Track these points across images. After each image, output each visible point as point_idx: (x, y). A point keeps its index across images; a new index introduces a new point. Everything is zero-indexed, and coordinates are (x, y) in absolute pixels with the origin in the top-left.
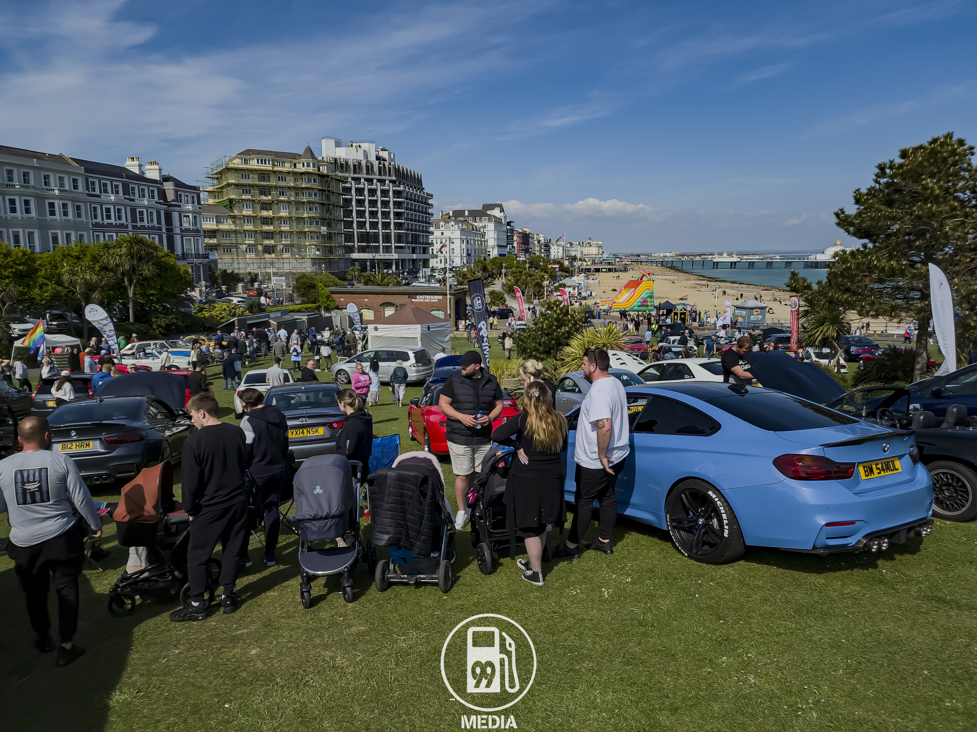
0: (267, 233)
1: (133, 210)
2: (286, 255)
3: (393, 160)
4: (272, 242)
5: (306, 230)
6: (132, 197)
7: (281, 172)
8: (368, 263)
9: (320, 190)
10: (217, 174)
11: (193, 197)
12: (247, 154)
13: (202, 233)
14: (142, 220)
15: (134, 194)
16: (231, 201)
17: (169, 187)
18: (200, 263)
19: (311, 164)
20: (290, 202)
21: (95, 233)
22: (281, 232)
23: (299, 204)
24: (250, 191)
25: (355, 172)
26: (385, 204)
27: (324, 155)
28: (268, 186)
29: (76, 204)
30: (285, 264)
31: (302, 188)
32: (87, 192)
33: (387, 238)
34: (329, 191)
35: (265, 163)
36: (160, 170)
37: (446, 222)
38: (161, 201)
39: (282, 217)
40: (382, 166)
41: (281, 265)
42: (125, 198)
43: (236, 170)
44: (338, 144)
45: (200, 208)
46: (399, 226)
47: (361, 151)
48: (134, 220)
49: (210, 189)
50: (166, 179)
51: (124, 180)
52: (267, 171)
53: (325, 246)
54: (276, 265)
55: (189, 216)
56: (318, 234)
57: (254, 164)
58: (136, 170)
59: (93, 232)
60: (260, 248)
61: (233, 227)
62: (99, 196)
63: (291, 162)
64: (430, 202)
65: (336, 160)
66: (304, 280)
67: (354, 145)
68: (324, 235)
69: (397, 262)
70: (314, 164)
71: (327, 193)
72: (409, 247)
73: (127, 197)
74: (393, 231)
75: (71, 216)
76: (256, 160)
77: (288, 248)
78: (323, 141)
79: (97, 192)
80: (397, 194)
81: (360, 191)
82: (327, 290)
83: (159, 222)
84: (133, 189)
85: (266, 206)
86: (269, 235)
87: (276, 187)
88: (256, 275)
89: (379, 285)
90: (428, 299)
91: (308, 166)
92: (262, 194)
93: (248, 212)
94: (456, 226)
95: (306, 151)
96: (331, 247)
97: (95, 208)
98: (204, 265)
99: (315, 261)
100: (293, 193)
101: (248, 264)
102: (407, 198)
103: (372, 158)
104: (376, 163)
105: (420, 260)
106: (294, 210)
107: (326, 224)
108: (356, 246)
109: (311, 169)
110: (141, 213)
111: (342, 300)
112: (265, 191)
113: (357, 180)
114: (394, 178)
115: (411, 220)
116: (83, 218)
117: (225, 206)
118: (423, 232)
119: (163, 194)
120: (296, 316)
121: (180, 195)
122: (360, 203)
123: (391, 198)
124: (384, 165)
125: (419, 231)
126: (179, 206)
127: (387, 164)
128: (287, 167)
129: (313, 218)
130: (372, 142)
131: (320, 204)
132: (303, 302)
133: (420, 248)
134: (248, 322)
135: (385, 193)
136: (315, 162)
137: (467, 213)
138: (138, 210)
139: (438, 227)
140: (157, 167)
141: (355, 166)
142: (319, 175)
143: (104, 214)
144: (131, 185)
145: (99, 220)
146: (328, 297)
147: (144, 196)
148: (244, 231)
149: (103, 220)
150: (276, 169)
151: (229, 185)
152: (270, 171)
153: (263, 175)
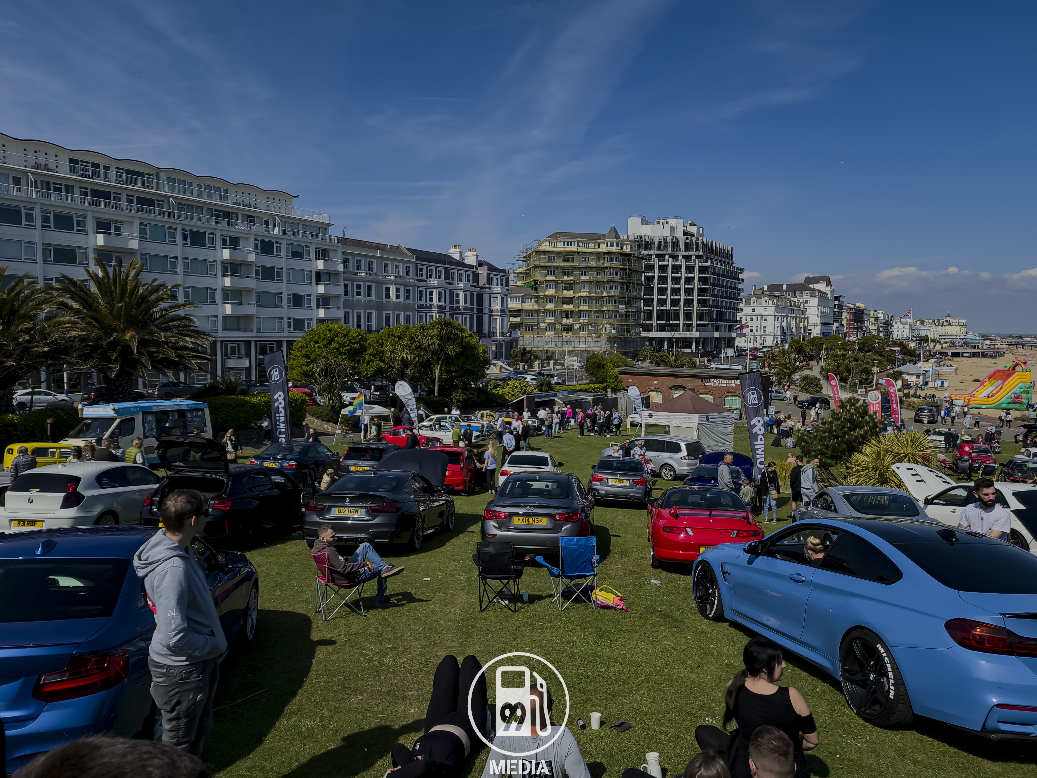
0: (567, 312)
1: (451, 293)
2: (582, 334)
3: (702, 235)
4: (570, 321)
5: (605, 308)
6: (452, 281)
7: (585, 253)
8: (666, 343)
9: (621, 269)
10: (526, 257)
11: (502, 280)
12: (555, 236)
13: (507, 313)
14: (458, 302)
15: (453, 278)
16: (536, 282)
17: (483, 270)
18: (503, 341)
19: (615, 244)
20: (590, 282)
21: (419, 314)
22: (580, 311)
23: (600, 283)
24: (554, 272)
25: (659, 249)
26: (689, 280)
27: (629, 233)
28: (571, 267)
29: (407, 288)
30: (581, 343)
31: (603, 268)
32: (416, 278)
33: (688, 316)
34: (630, 270)
35: (571, 245)
36: (477, 256)
37: (759, 298)
38: (475, 284)
39: (582, 297)
40: (689, 241)
41: (577, 344)
42: (446, 283)
43: (544, 252)
44: (644, 222)
45: (507, 290)
46: (702, 303)
47: (667, 228)
48: (451, 302)
49: (519, 271)
50: (480, 264)
51: (447, 266)
52: (572, 252)
53: (622, 325)
54: (573, 344)
55: (497, 297)
56: (616, 314)
57: (560, 247)
58: (457, 257)
59: (418, 312)
60: (559, 326)
61: (536, 307)
62: (425, 281)
63: (595, 243)
64: (741, 276)
65: (641, 238)
66: (594, 360)
67: (661, 221)
68: (622, 314)
69: (698, 341)
70: (617, 244)
71: (628, 271)
72: (712, 326)
73: (448, 281)
74: (695, 308)
75: (401, 300)
76: (562, 243)
77: (584, 327)
78: (630, 220)
79: (424, 278)
80: (703, 269)
81: (663, 268)
82: (616, 370)
83: (472, 303)
84: (453, 273)
85: (568, 286)
86: (568, 314)
87: (579, 268)
88: (553, 353)
89: (671, 366)
90: (724, 383)
91: (612, 245)
92: (565, 275)
93: (550, 292)
94: (771, 302)
95: (610, 232)
96: (628, 326)
97: (421, 292)
98: (506, 343)
99: (611, 340)
100: (595, 272)
101: (547, 342)
102: (713, 274)
103: (679, 234)
104: (682, 239)
105: (725, 338)
106: (594, 289)
107: (624, 303)
108: (655, 324)
109: (614, 249)
110: (458, 295)
111: (630, 380)
112: (568, 271)
113: (661, 257)
114: (701, 253)
115: (717, 296)
116: (411, 301)
117: (530, 287)
118: (730, 308)
119: (476, 277)
120: (582, 396)
121: (492, 278)
122: (663, 280)
123: (697, 275)
124: (691, 240)
125: (725, 308)
126: (490, 288)
127: (694, 239)
128: (591, 248)
129: (612, 297)
130: (681, 218)
131: (621, 282)
132: (591, 382)
133: (725, 326)
134: (536, 400)
135: (690, 269)
136: (619, 241)
137: (784, 287)
138: (455, 293)
139: (748, 303)
140: (474, 253)
141: (660, 243)
142: (621, 254)
143: (428, 296)
144: (451, 271)
145: (423, 302)
146: (616, 378)
147: (461, 280)
148: (546, 310)
149: (426, 302)
150: (580, 250)
151: (536, 267)
152: (575, 252)
153: (568, 256)
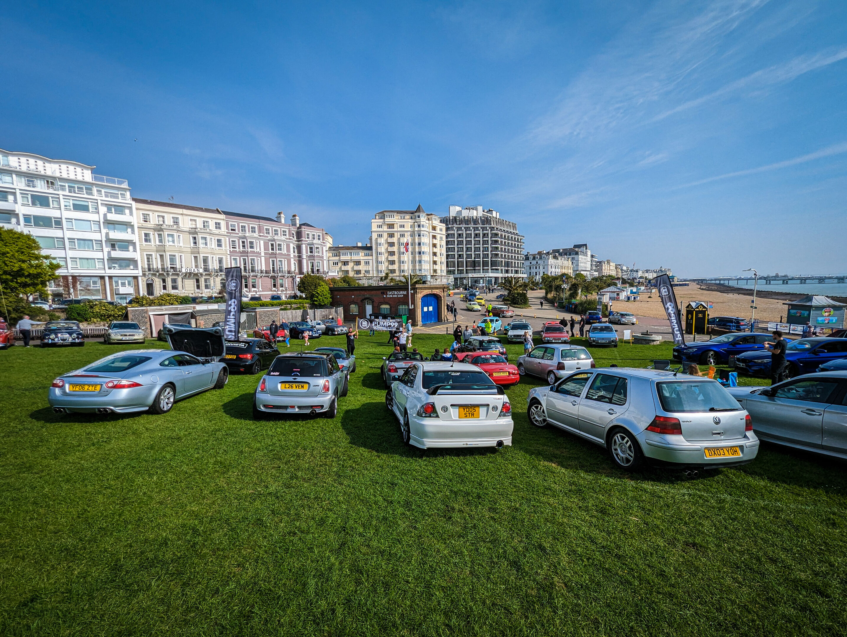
4: (395, 266)
8: (470, 280)
11: (319, 236)
14: (272, 249)
15: (267, 233)
21: (232, 257)
24: (381, 235)
25: (466, 224)
26: (485, 242)
32: (227, 231)
33: (486, 264)
35: (391, 218)
38: (292, 238)
48: (266, 249)
51: (260, 224)
52: (393, 222)
55: (313, 247)
62: (238, 234)
63: (409, 216)
65: (455, 217)
70: (422, 216)
72: (501, 270)
73: (261, 234)
74: (490, 259)
76: (386, 216)
81: (469, 235)
83: (287, 251)
84: (267, 229)
86: (393, 262)
87: (398, 232)
91: (419, 217)
92: (389, 237)
94: (547, 257)
97: (234, 242)
110: (273, 245)
112: (391, 234)
113: (467, 229)
114: (492, 225)
115: (504, 252)
116: (223, 248)
121: (308, 234)
122: (468, 242)
123: (490, 238)
126: (306, 241)
128: (406, 219)
130: (481, 205)
135: (485, 235)
138: (270, 243)
143: (241, 245)
144: (265, 227)
145: (237, 249)
147: (275, 234)
149: (239, 248)
